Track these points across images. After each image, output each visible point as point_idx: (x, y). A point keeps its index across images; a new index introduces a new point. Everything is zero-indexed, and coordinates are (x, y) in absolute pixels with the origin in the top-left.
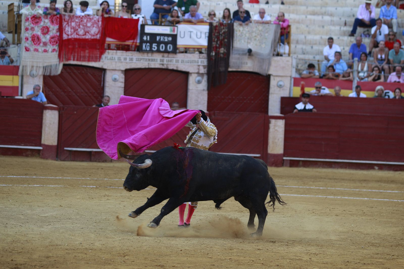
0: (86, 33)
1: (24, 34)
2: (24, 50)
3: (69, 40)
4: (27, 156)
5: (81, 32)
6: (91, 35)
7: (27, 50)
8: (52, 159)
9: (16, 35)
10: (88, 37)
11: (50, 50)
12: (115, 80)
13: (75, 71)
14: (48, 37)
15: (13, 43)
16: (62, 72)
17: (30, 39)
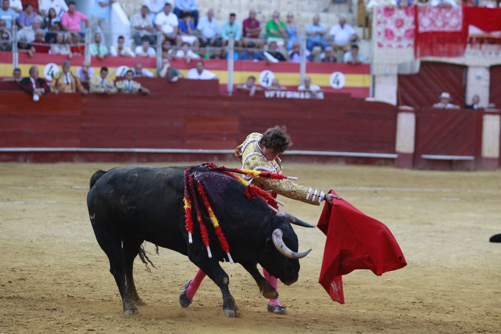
0: (445, 24)
1: (376, 28)
2: (376, 45)
3: (426, 34)
4: (380, 165)
5: (439, 23)
6: (451, 27)
7: (380, 45)
9: (367, 30)
10: (447, 29)
11: (405, 45)
12: (479, 78)
14: (403, 30)
15: (364, 38)
17: (383, 34)
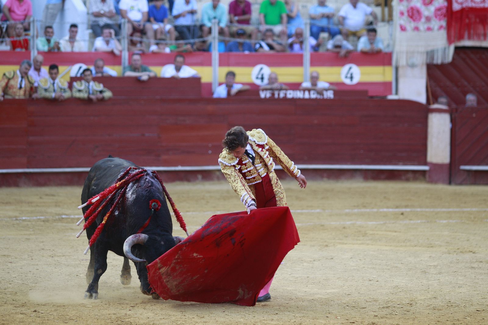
1: (398, 7)
2: (398, 29)
3: (463, 10)
4: (408, 180)
7: (403, 29)
8: (444, 182)
9: (386, 10)
11: (436, 27)
13: (472, 56)
14: (432, 8)
15: (383, 20)
16: (454, 59)
17: (406, 14)
